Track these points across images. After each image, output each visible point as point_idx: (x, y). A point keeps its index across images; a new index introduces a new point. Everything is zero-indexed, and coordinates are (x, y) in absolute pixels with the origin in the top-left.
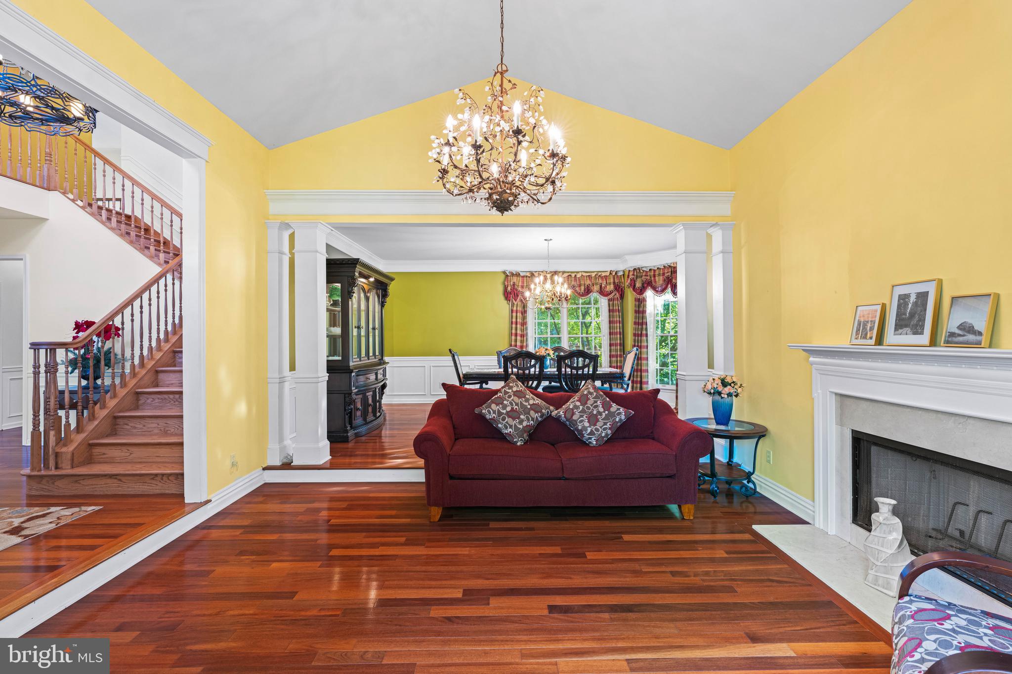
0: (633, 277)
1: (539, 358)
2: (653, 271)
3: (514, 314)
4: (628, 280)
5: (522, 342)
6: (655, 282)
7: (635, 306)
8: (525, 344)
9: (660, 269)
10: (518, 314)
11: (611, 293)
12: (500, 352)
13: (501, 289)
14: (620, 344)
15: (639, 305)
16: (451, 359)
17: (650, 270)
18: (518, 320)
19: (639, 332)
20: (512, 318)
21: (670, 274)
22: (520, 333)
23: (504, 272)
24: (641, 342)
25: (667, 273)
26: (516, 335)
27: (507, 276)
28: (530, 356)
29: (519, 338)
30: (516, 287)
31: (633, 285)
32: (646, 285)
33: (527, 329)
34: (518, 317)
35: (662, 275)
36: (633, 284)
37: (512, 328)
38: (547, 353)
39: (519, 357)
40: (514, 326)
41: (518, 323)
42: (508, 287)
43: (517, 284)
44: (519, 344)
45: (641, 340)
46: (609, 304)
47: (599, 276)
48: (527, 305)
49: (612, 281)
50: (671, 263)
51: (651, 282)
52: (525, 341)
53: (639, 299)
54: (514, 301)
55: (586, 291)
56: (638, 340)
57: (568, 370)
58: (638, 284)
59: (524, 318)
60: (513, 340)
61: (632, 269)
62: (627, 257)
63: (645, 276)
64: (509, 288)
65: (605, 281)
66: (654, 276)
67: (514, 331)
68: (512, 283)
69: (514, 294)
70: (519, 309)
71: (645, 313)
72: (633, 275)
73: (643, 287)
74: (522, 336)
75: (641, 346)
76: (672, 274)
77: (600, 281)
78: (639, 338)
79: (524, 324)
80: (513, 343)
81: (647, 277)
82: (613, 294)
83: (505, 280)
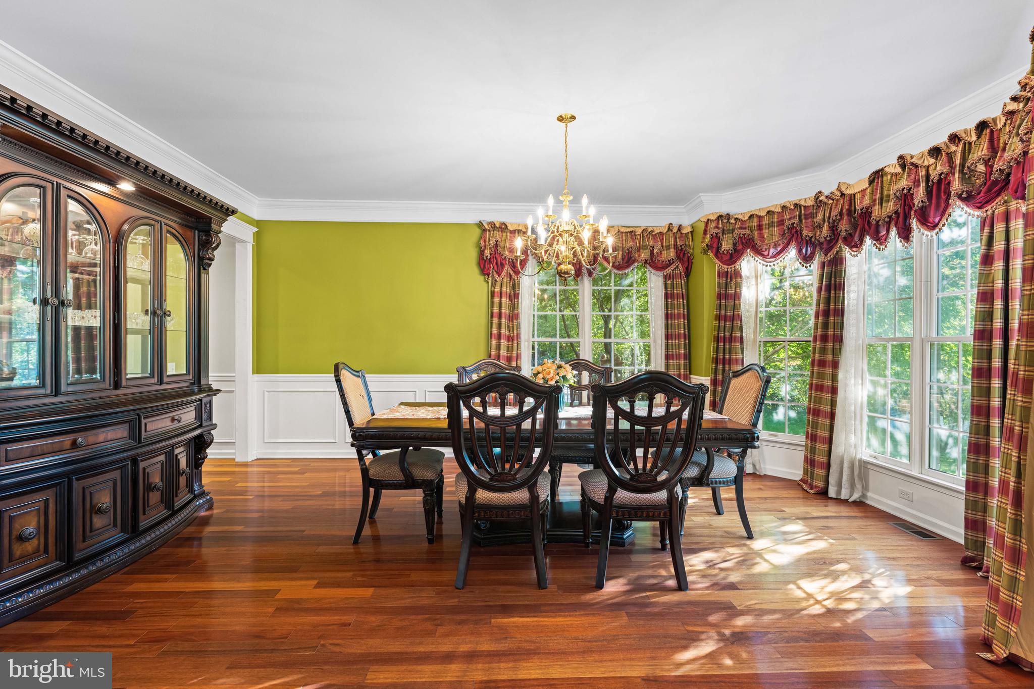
0: (716, 231)
1: (545, 393)
2: (756, 220)
3: (496, 300)
4: (704, 238)
5: (510, 349)
6: (762, 238)
7: (719, 287)
8: (515, 354)
9: (773, 212)
10: (504, 299)
11: (670, 263)
12: (464, 368)
13: (473, 254)
14: (685, 355)
15: (726, 284)
16: (334, 379)
17: (751, 217)
18: (503, 311)
19: (727, 335)
20: (492, 306)
21: (796, 220)
22: (507, 334)
23: (480, 225)
24: (730, 353)
25: (790, 219)
26: (499, 337)
27: (485, 230)
28: (522, 387)
29: (504, 342)
30: (500, 250)
31: (714, 247)
32: (740, 247)
33: (518, 327)
34: (503, 305)
35: (778, 226)
36: (715, 245)
37: (492, 323)
38: (562, 374)
39: (490, 390)
40: (495, 320)
41: (503, 315)
42: (484, 250)
43: (502, 245)
44: (503, 353)
45: (730, 348)
46: (666, 285)
47: (648, 233)
48: (519, 284)
49: (672, 242)
50: (800, 200)
51: (752, 240)
52: (515, 348)
53: (727, 272)
54: (496, 276)
55: (625, 261)
56: (724, 348)
57: (624, 425)
58: (726, 245)
59: (514, 306)
60: (494, 346)
61: (714, 218)
62: (704, 197)
63: (741, 228)
64: (487, 252)
65: (660, 243)
66: (760, 228)
67: (495, 331)
68: (492, 243)
69: (497, 264)
70: (504, 290)
71: (740, 298)
72: (717, 227)
73: (735, 250)
74: (510, 339)
75: (730, 360)
76: (800, 221)
77: (651, 243)
78: (727, 345)
79: (514, 317)
80: (493, 352)
81: (744, 231)
82: (673, 267)
83: (480, 238)
